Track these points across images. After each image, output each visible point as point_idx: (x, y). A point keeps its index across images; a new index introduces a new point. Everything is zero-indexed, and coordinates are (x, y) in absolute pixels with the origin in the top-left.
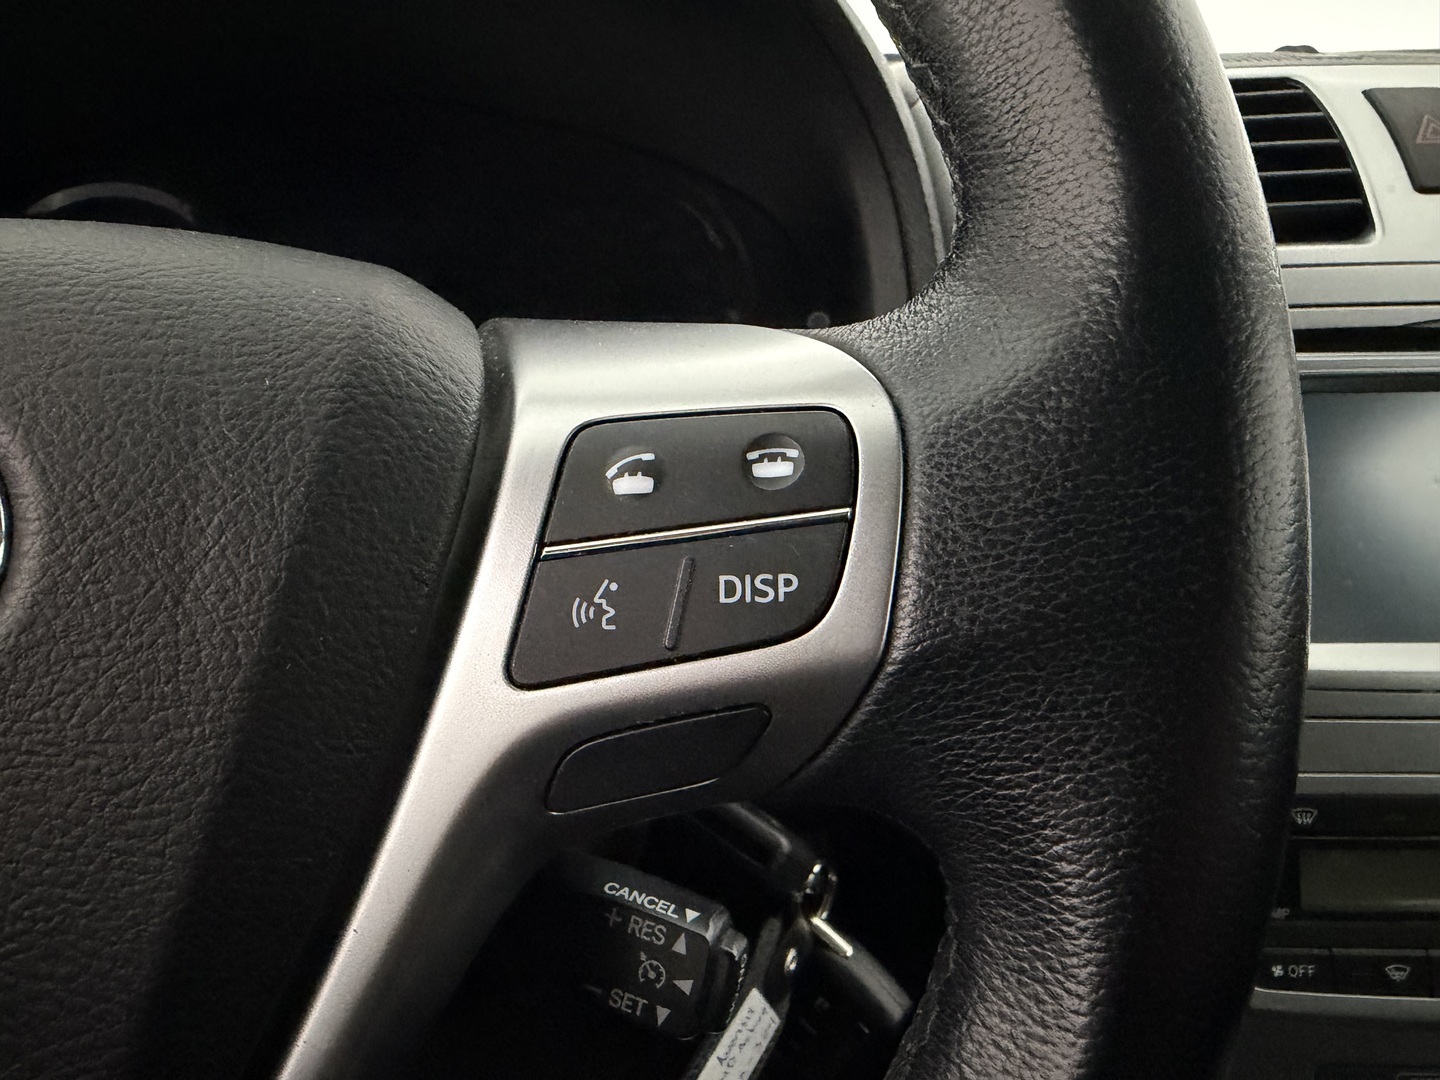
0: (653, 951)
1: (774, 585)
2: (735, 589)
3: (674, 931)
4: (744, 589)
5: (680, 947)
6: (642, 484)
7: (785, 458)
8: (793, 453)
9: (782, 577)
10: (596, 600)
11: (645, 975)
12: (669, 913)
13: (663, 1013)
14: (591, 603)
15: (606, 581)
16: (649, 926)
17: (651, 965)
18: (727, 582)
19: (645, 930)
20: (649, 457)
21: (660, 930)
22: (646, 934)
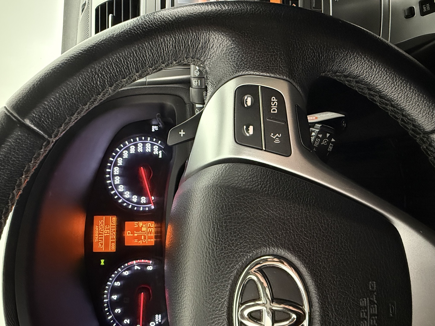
0: (321, 142)
1: (274, 102)
2: (274, 109)
3: (317, 137)
4: (274, 108)
5: (320, 136)
6: (251, 128)
7: (247, 99)
8: (246, 98)
9: (272, 100)
10: (275, 138)
11: (325, 143)
12: (313, 138)
13: (333, 140)
14: (275, 139)
15: (271, 136)
16: (316, 142)
17: (324, 142)
18: (273, 111)
19: (317, 143)
20: (245, 127)
21: (317, 140)
22: (318, 143)
